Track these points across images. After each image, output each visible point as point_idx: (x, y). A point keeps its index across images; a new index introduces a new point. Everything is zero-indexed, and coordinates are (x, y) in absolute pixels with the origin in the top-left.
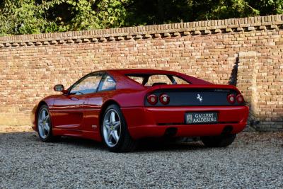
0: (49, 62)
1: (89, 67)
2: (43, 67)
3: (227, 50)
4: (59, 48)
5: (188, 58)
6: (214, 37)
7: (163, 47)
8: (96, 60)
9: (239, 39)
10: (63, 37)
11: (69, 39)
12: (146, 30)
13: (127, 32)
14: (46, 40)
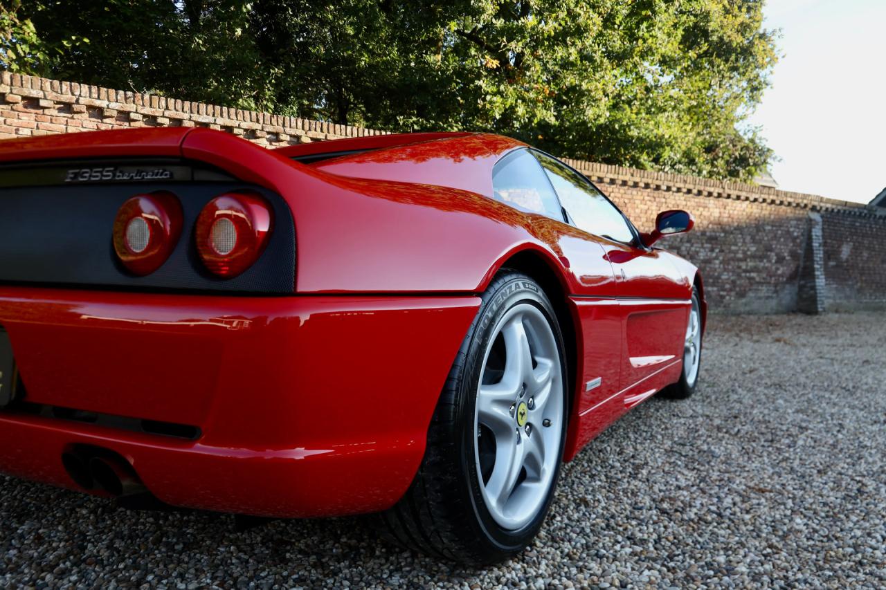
4: (28, 118)
10: (54, 94)
11: (77, 102)
12: (303, 129)
13: (258, 121)
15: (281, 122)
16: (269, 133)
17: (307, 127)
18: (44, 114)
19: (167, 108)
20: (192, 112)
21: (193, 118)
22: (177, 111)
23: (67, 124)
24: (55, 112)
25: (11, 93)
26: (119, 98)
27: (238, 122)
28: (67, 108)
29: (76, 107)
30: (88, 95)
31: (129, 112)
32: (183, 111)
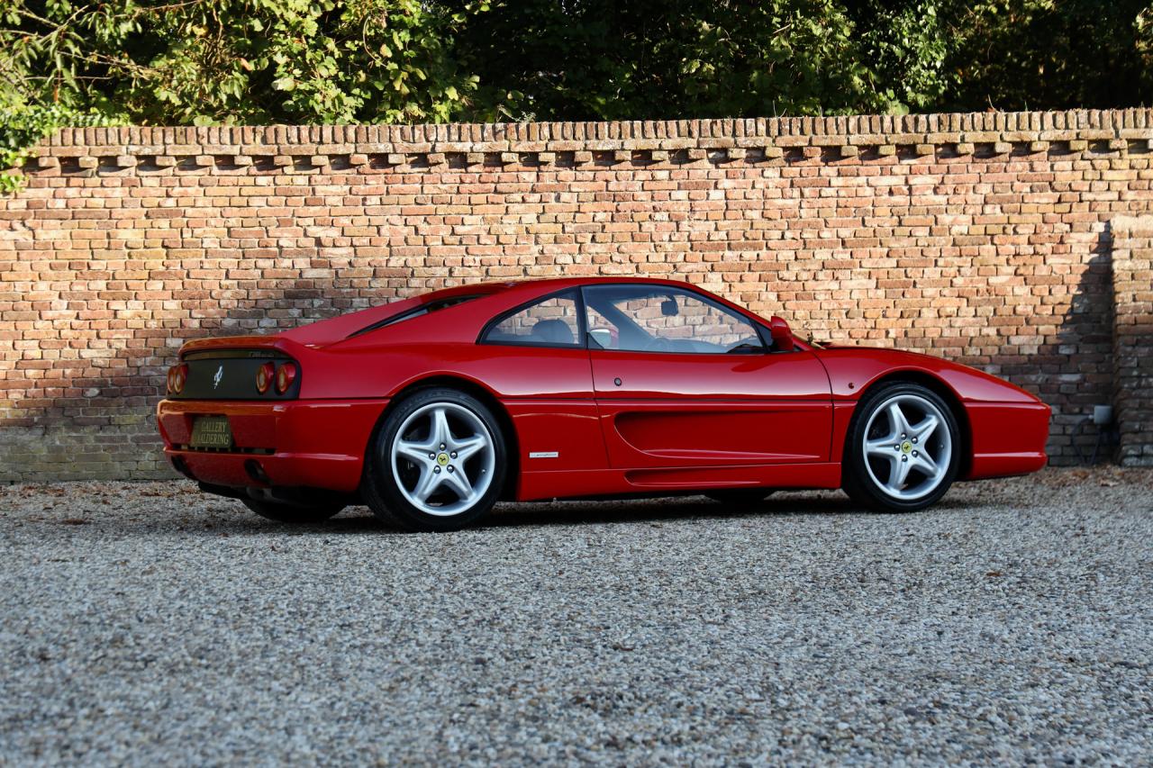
0: (328, 234)
1: (512, 258)
2: (299, 254)
3: (1064, 207)
4: (376, 181)
5: (922, 232)
6: (1020, 164)
7: (826, 192)
8: (548, 230)
9: (1109, 175)
10: (406, 144)
11: (433, 150)
12: (768, 133)
13: (690, 134)
14: (323, 149)
15: (729, 129)
16: (710, 150)
17: (775, 131)
18: (395, 173)
19: (552, 138)
20: (587, 138)
21: (590, 147)
22: (566, 139)
23: (422, 183)
24: (407, 168)
25: (356, 152)
26: (485, 134)
27: (658, 141)
28: (421, 160)
29: (431, 158)
30: (446, 138)
31: (500, 153)
32: (574, 138)
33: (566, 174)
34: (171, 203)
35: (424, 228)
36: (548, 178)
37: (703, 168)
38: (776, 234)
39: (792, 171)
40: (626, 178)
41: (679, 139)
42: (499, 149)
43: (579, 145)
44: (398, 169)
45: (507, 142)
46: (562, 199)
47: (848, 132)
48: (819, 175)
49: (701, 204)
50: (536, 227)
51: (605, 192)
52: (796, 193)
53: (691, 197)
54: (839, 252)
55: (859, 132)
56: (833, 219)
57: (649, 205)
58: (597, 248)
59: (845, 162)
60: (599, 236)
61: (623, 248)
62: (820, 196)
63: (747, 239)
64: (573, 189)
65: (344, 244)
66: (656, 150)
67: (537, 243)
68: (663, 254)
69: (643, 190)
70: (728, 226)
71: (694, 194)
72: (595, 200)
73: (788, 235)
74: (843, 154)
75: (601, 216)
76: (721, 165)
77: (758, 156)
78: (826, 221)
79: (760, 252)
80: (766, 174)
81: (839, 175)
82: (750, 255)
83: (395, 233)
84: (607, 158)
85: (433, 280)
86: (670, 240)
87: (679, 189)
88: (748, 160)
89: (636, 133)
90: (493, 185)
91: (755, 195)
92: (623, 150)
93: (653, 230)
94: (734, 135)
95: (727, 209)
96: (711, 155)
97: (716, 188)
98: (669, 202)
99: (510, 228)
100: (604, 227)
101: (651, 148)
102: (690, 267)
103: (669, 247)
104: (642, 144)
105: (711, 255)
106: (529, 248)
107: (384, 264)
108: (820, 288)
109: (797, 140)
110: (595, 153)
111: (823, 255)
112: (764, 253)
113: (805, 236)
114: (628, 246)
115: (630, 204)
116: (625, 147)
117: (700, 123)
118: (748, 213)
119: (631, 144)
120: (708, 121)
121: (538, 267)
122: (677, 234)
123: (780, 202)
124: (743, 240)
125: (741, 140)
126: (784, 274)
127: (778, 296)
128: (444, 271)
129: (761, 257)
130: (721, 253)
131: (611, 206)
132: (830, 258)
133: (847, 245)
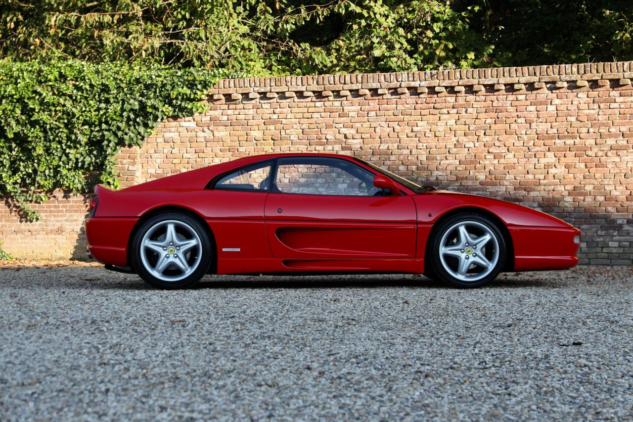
0: (350, 132)
1: (442, 144)
2: (336, 143)
4: (374, 103)
7: (613, 105)
8: (461, 129)
10: (386, 83)
11: (400, 87)
12: (578, 73)
13: (535, 74)
14: (346, 87)
15: (556, 70)
16: (546, 83)
18: (383, 99)
19: (461, 78)
20: (479, 78)
21: (481, 83)
22: (468, 78)
23: (397, 104)
24: (389, 96)
25: (362, 88)
26: (427, 77)
27: (518, 78)
28: (395, 92)
29: (400, 91)
30: (407, 80)
31: (435, 87)
32: (473, 78)
33: (471, 97)
34: (275, 116)
35: (397, 128)
36: (461, 100)
37: (544, 93)
38: (585, 130)
39: (594, 94)
40: (503, 99)
41: (529, 77)
42: (433, 85)
43: (475, 82)
44: (384, 97)
45: (438, 81)
46: (468, 112)
47: (624, 71)
48: (609, 96)
49: (541, 114)
50: (455, 127)
51: (491, 108)
52: (596, 106)
53: (538, 109)
54: (620, 140)
55: (630, 71)
56: (617, 121)
57: (515, 114)
58: (487, 138)
59: (624, 88)
60: (488, 132)
61: (501, 139)
62: (610, 108)
63: (568, 133)
64: (474, 106)
65: (358, 137)
66: (516, 83)
67: (455, 136)
68: (522, 142)
69: (512, 106)
70: (558, 125)
71: (539, 107)
72: (486, 112)
73: (591, 130)
74: (621, 83)
75: (489, 121)
76: (554, 91)
77: (573, 86)
78: (613, 123)
79: (575, 140)
80: (579, 96)
81: (620, 96)
82: (570, 142)
83: (382, 131)
84: (491, 88)
85: (402, 157)
86: (526, 134)
87: (531, 105)
88: (569, 88)
89: (505, 74)
90: (433, 105)
91: (573, 108)
92: (498, 83)
93: (517, 128)
94: (559, 74)
95: (557, 116)
96: (548, 86)
97: (551, 104)
98: (526, 112)
99: (441, 128)
100: (490, 127)
101: (513, 82)
102: (537, 149)
103: (525, 137)
104: (509, 80)
105: (548, 142)
106: (451, 139)
107: (377, 148)
108: (609, 161)
109: (594, 76)
110: (485, 86)
111: (611, 142)
112: (578, 141)
113: (600, 131)
114: (503, 137)
115: (505, 114)
116: (500, 82)
117: (540, 68)
118: (569, 118)
119: (502, 80)
120: (545, 66)
121: (456, 149)
122: (530, 131)
123: (587, 112)
124: (566, 133)
125: (563, 77)
126: (589, 153)
127: (586, 165)
128: (407, 152)
129: (576, 143)
130: (554, 141)
131: (494, 115)
132: (615, 143)
133: (625, 136)
